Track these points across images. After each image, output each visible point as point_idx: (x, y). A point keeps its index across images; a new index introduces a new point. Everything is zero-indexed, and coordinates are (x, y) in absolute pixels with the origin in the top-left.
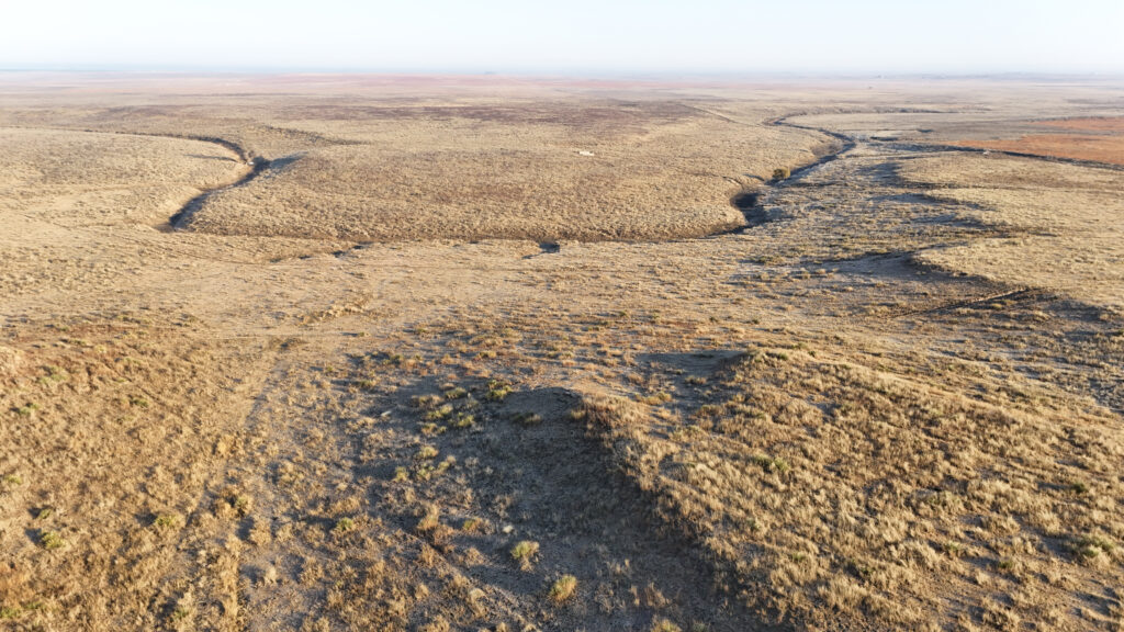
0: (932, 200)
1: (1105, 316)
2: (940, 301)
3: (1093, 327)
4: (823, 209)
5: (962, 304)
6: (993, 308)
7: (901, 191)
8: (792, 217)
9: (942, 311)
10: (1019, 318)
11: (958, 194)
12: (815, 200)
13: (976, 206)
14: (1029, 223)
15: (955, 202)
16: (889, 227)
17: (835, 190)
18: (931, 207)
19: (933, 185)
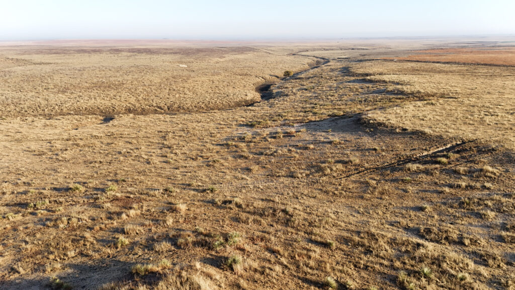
0: (371, 81)
5: (410, 160)
6: (439, 163)
8: (287, 95)
9: (392, 168)
10: (469, 175)
11: (386, 78)
12: (304, 85)
15: (385, 82)
18: (370, 85)
19: (370, 75)
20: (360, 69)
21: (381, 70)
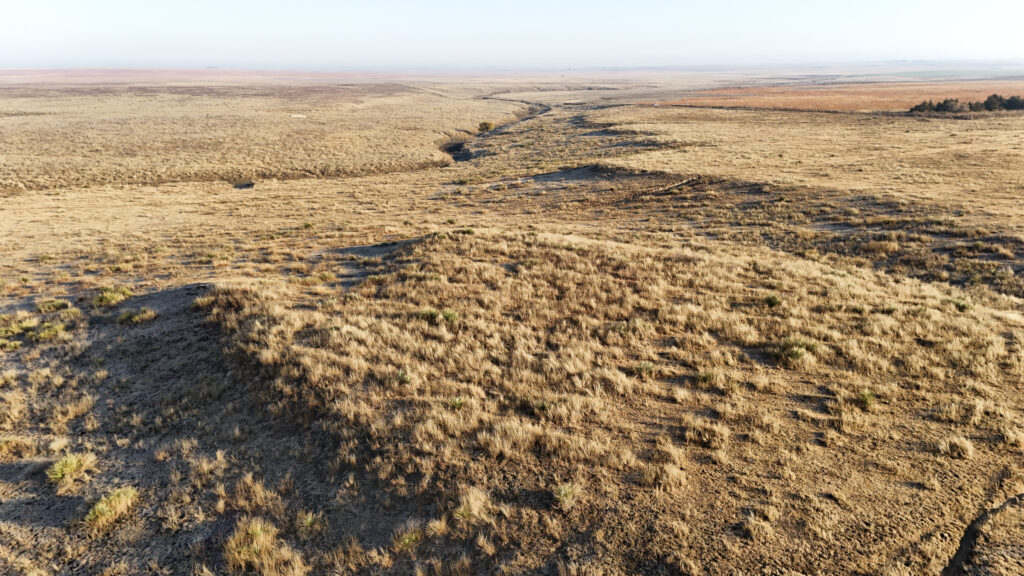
0: (615, 133)
1: (767, 189)
2: (625, 194)
3: (757, 198)
4: (522, 146)
5: (645, 194)
6: (671, 193)
7: (589, 130)
8: (494, 154)
9: (627, 201)
10: (695, 199)
11: (636, 128)
12: (516, 142)
13: (651, 134)
14: (695, 140)
15: (634, 132)
16: (579, 153)
17: (534, 134)
18: (614, 138)
19: (615, 124)
20: (600, 117)
21: (630, 118)
